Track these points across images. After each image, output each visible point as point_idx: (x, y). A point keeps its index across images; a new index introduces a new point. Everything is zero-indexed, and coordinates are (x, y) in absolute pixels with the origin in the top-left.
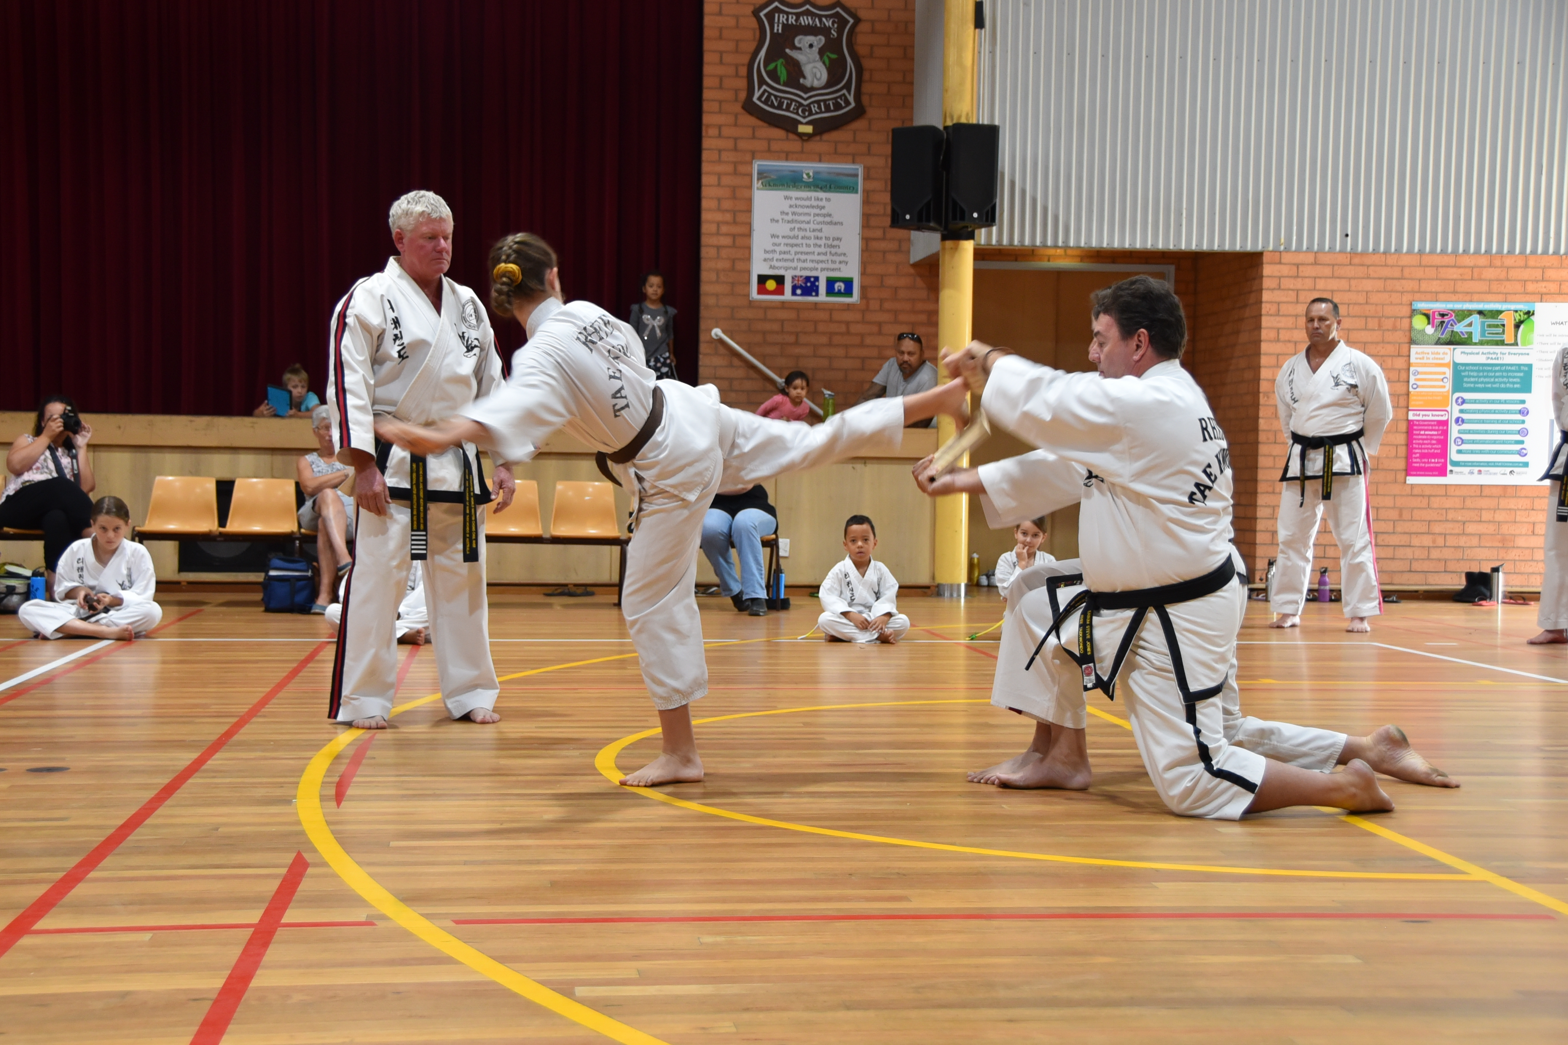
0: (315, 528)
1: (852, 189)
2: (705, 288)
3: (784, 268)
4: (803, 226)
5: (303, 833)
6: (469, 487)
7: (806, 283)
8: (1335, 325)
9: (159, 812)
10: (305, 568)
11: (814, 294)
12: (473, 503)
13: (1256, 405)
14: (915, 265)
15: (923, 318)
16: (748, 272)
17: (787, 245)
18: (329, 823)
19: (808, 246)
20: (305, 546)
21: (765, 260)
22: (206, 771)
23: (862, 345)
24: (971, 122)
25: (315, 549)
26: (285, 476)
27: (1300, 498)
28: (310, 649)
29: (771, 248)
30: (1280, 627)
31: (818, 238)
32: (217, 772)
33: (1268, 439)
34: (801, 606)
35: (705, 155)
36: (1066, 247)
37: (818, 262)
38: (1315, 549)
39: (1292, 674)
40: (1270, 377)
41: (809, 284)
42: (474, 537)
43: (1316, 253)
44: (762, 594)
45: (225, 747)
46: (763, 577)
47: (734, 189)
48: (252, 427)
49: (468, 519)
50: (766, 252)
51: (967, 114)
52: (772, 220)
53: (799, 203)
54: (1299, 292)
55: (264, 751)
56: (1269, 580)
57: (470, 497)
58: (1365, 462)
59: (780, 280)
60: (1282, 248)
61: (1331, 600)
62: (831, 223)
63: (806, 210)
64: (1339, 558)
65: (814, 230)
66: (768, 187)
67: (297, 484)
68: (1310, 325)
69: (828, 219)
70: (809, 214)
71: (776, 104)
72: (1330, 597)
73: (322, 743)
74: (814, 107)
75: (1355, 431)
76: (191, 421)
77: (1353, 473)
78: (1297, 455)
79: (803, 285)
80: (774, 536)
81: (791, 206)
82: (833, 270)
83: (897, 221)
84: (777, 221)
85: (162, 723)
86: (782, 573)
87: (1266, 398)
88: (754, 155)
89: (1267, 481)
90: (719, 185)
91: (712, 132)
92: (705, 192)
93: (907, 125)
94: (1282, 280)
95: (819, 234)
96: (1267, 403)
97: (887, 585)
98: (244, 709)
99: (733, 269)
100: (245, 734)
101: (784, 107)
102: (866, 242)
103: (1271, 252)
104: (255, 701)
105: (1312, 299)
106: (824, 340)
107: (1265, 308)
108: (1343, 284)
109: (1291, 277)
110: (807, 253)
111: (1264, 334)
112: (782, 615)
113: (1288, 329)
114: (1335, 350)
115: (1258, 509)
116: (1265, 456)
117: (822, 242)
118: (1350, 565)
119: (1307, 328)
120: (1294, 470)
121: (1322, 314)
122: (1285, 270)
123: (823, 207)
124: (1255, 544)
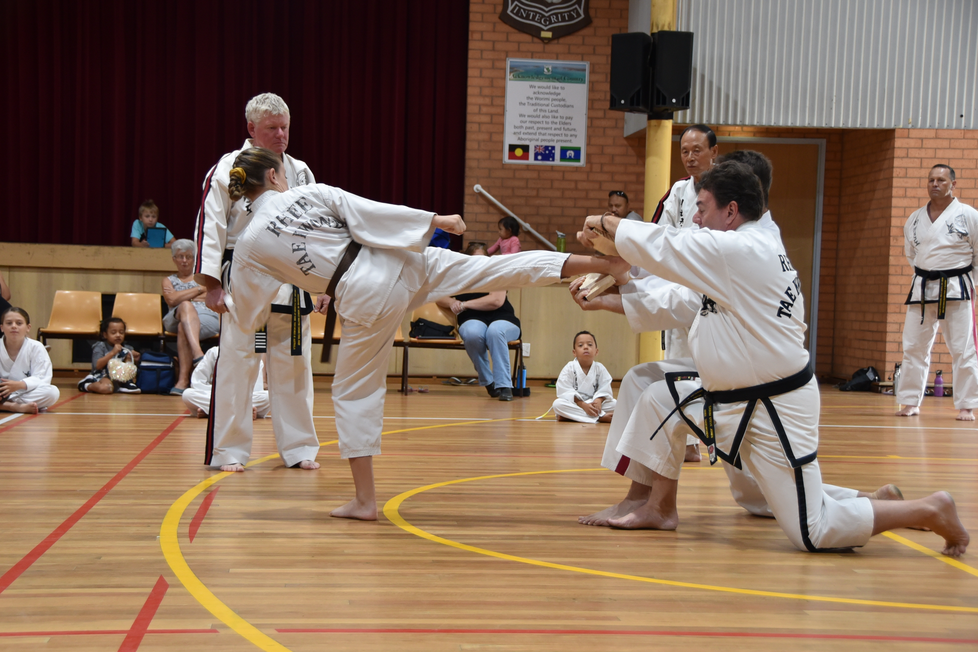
0: (175, 330)
1: (581, 80)
2: (469, 154)
3: (529, 140)
4: (544, 108)
5: (164, 562)
6: (297, 302)
7: (545, 151)
8: (951, 185)
9: (56, 544)
10: (168, 361)
11: (551, 159)
12: (299, 314)
13: (887, 246)
14: (628, 138)
15: (633, 178)
16: (502, 143)
17: (531, 122)
18: (184, 554)
19: (547, 123)
20: (168, 344)
21: (515, 133)
22: (93, 513)
23: (587, 198)
24: (672, 30)
25: (176, 347)
26: (153, 291)
27: (921, 317)
28: (171, 422)
29: (519, 124)
30: (904, 415)
31: (554, 117)
32: (100, 514)
33: (896, 272)
34: (538, 394)
35: (471, 54)
36: (743, 125)
37: (554, 135)
38: (932, 356)
39: (913, 452)
40: (899, 224)
41: (547, 152)
42: (299, 338)
43: (936, 129)
44: (509, 385)
45: (106, 496)
46: (510, 371)
47: (492, 79)
48: (129, 254)
49: (295, 325)
50: (515, 127)
51: (669, 24)
52: (521, 104)
53: (541, 90)
54: (923, 159)
55: (136, 499)
56: (896, 380)
57: (297, 309)
58: (972, 290)
59: (525, 148)
60: (910, 126)
61: (944, 395)
62: (564, 106)
63: (546, 96)
64: (951, 363)
65: (552, 111)
66: (517, 79)
67: (162, 298)
68: (931, 184)
69: (562, 103)
70: (548, 99)
71: (524, 15)
72: (944, 393)
73: (179, 493)
74: (553, 17)
75: (965, 267)
76: (83, 249)
77: (962, 299)
78: (919, 285)
79: (543, 152)
80: (518, 341)
81: (535, 93)
82: (565, 141)
83: (614, 105)
84: (524, 104)
85: (59, 477)
86: (524, 369)
87: (895, 241)
88: (507, 54)
89: (895, 303)
90: (481, 76)
91: (477, 36)
92: (471, 82)
93: (623, 32)
94: (910, 150)
95: (556, 115)
96: (896, 244)
97: (604, 380)
98: (121, 467)
99: (490, 140)
100: (121, 486)
101: (531, 18)
102: (591, 120)
103: (902, 129)
104: (129, 461)
105: (933, 165)
106: (558, 194)
107: (896, 172)
108: (958, 153)
109: (917, 148)
110: (546, 129)
111: (895, 192)
112: (524, 400)
113: (914, 188)
114: (950, 205)
115: (888, 325)
116: (893, 284)
117: (557, 120)
118: (960, 370)
119: (928, 187)
120: (917, 295)
121: (941, 175)
122: (912, 143)
123: (559, 94)
124: (885, 351)
